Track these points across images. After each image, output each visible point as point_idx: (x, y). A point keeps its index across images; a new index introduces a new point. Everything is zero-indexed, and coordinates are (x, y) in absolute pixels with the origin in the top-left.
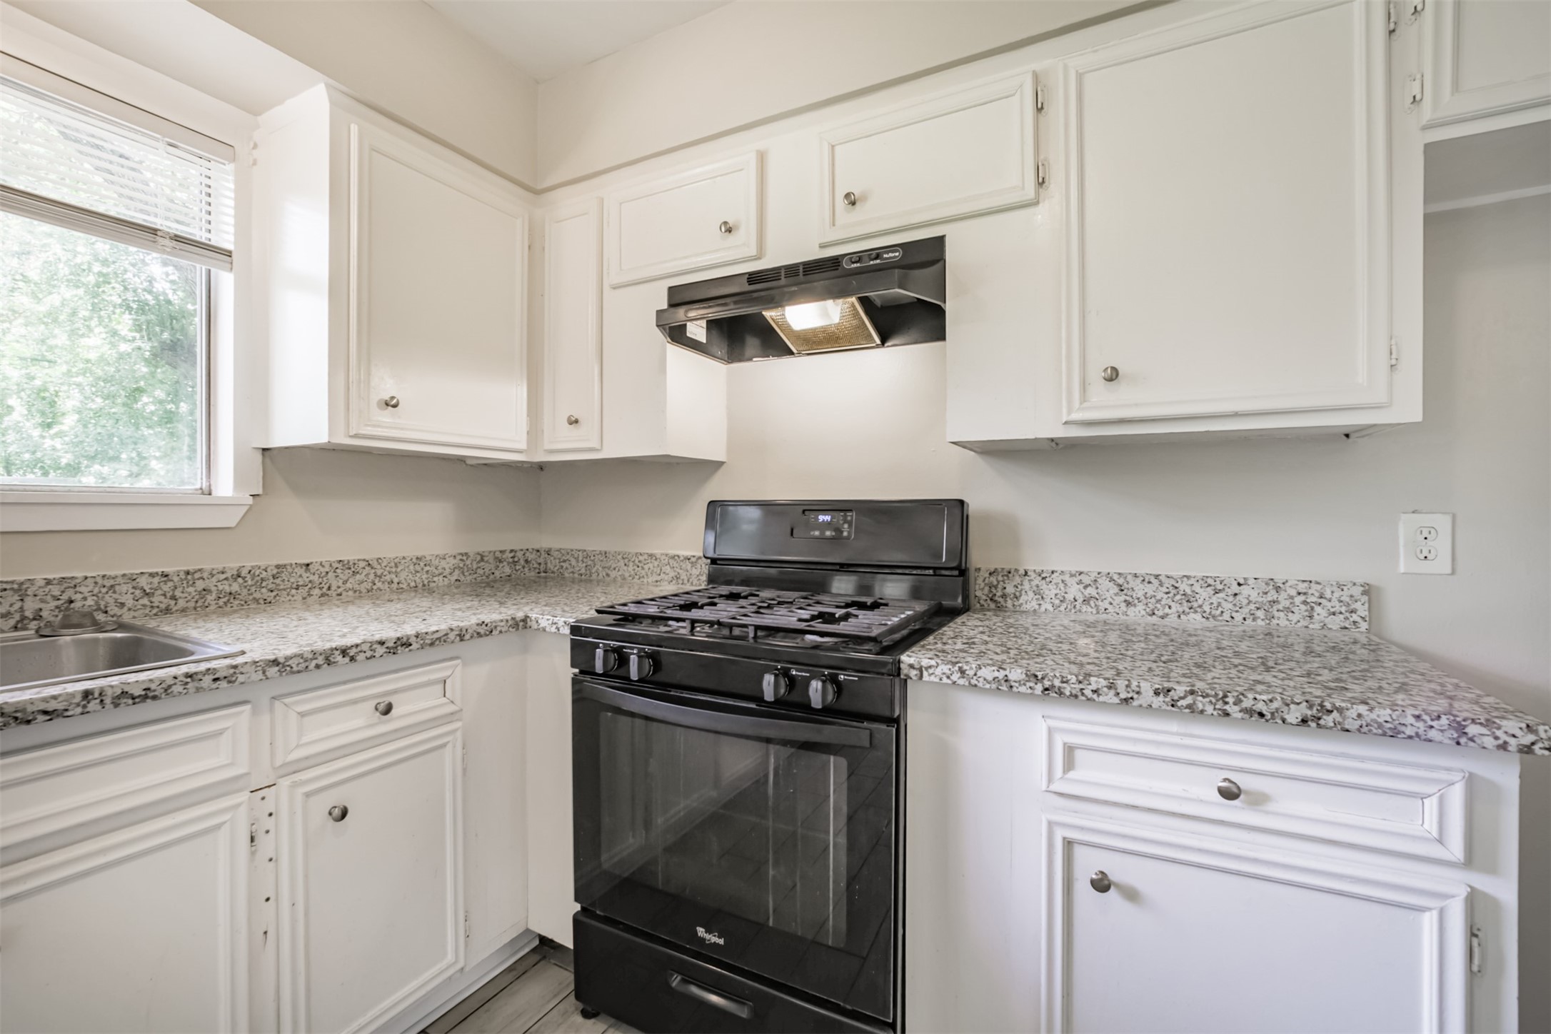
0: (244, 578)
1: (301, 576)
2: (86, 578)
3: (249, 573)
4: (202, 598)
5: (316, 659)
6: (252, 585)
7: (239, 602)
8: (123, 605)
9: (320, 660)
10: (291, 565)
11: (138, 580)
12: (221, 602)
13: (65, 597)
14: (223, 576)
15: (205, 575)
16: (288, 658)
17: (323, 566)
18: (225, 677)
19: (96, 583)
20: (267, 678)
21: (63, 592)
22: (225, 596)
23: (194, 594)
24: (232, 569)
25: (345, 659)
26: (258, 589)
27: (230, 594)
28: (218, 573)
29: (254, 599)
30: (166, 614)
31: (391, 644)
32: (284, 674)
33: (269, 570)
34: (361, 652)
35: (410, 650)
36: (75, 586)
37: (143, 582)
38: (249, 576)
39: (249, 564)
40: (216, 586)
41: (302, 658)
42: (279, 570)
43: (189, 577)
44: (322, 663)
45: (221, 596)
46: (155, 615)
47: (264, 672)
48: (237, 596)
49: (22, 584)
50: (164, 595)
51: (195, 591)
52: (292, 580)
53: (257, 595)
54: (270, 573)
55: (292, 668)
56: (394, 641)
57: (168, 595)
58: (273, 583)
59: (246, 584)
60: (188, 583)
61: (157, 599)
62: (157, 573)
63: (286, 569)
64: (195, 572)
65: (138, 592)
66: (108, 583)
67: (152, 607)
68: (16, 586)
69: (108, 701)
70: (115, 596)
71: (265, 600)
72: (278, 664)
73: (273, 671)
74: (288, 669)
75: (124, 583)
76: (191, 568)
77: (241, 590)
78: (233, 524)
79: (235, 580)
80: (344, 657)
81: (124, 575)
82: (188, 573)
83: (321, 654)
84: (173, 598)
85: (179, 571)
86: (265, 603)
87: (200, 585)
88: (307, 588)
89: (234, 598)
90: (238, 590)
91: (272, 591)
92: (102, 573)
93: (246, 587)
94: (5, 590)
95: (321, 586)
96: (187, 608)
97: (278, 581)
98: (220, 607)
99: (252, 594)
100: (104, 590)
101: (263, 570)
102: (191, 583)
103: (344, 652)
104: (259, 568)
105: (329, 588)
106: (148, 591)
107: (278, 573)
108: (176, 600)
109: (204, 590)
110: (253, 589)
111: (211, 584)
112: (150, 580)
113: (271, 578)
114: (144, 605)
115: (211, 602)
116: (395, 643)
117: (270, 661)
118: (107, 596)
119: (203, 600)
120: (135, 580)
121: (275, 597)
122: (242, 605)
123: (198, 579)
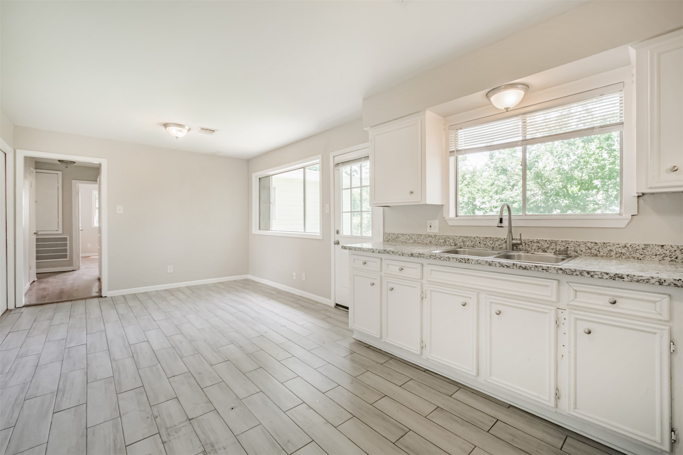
0: (628, 248)
1: (658, 250)
2: (572, 241)
3: (631, 246)
4: (610, 253)
5: (576, 272)
6: (632, 251)
7: (625, 257)
8: (582, 251)
9: (578, 273)
10: (653, 245)
11: (587, 244)
12: (617, 255)
13: (566, 246)
14: (619, 246)
15: (611, 245)
16: (565, 269)
17: (673, 247)
18: (545, 269)
19: (574, 243)
20: (558, 273)
21: (566, 245)
22: (619, 254)
23: (606, 251)
24: (622, 244)
25: (588, 275)
26: (634, 253)
27: (621, 253)
28: (616, 244)
29: (633, 257)
30: (596, 256)
31: (612, 275)
32: (564, 274)
33: (640, 246)
34: (596, 274)
35: (623, 281)
36: (569, 243)
37: (588, 244)
38: (630, 247)
39: (630, 243)
40: (615, 249)
41: (571, 270)
42: (646, 247)
43: (605, 245)
44: (578, 274)
45: (617, 253)
46: (592, 256)
47: (557, 271)
48: (624, 254)
49: (556, 241)
50: (595, 250)
51: (607, 250)
52: (653, 251)
53: (634, 255)
54: (641, 247)
55: (567, 272)
56: (614, 274)
57: (597, 250)
58: (642, 251)
59: (629, 250)
60: (604, 247)
61: (593, 251)
62: (593, 242)
63: (650, 246)
64: (607, 243)
65: (587, 248)
66: (578, 244)
67: (591, 253)
68: (555, 242)
69: (518, 267)
70: (580, 248)
71: (638, 258)
72: (562, 270)
73: (560, 272)
74: (566, 272)
75: (583, 244)
76: (605, 242)
77: (626, 252)
78: (624, 227)
79: (624, 248)
80: (588, 274)
81: (583, 242)
82: (604, 243)
83: (578, 271)
84: (599, 251)
85: (601, 242)
86: (638, 259)
87: (609, 248)
88: (662, 256)
89: (623, 255)
90: (625, 252)
91: (642, 255)
92: (576, 240)
93: (628, 251)
94: (552, 242)
95: (671, 256)
96: (603, 255)
97: (645, 251)
98: (617, 257)
99: (631, 255)
100: (577, 246)
101: (637, 245)
102: (605, 247)
103: (588, 273)
104: (635, 244)
105: (676, 258)
106: (590, 248)
107: (645, 247)
108: (599, 252)
109: (610, 250)
110: (632, 253)
111: (613, 248)
112: (591, 244)
113: (642, 249)
114: (589, 252)
115: (613, 255)
116: (614, 275)
117: (559, 268)
118: (577, 248)
119: (610, 254)
120: (586, 243)
121: (643, 257)
122: (627, 258)
123: (608, 246)
